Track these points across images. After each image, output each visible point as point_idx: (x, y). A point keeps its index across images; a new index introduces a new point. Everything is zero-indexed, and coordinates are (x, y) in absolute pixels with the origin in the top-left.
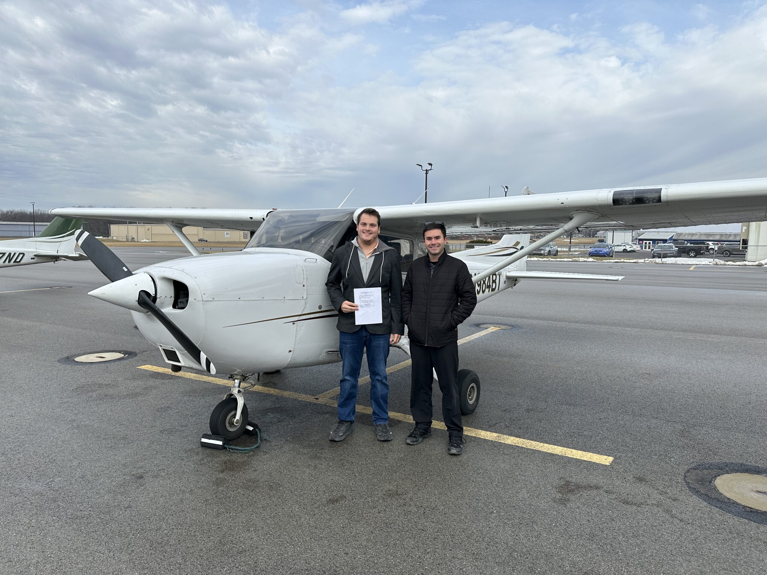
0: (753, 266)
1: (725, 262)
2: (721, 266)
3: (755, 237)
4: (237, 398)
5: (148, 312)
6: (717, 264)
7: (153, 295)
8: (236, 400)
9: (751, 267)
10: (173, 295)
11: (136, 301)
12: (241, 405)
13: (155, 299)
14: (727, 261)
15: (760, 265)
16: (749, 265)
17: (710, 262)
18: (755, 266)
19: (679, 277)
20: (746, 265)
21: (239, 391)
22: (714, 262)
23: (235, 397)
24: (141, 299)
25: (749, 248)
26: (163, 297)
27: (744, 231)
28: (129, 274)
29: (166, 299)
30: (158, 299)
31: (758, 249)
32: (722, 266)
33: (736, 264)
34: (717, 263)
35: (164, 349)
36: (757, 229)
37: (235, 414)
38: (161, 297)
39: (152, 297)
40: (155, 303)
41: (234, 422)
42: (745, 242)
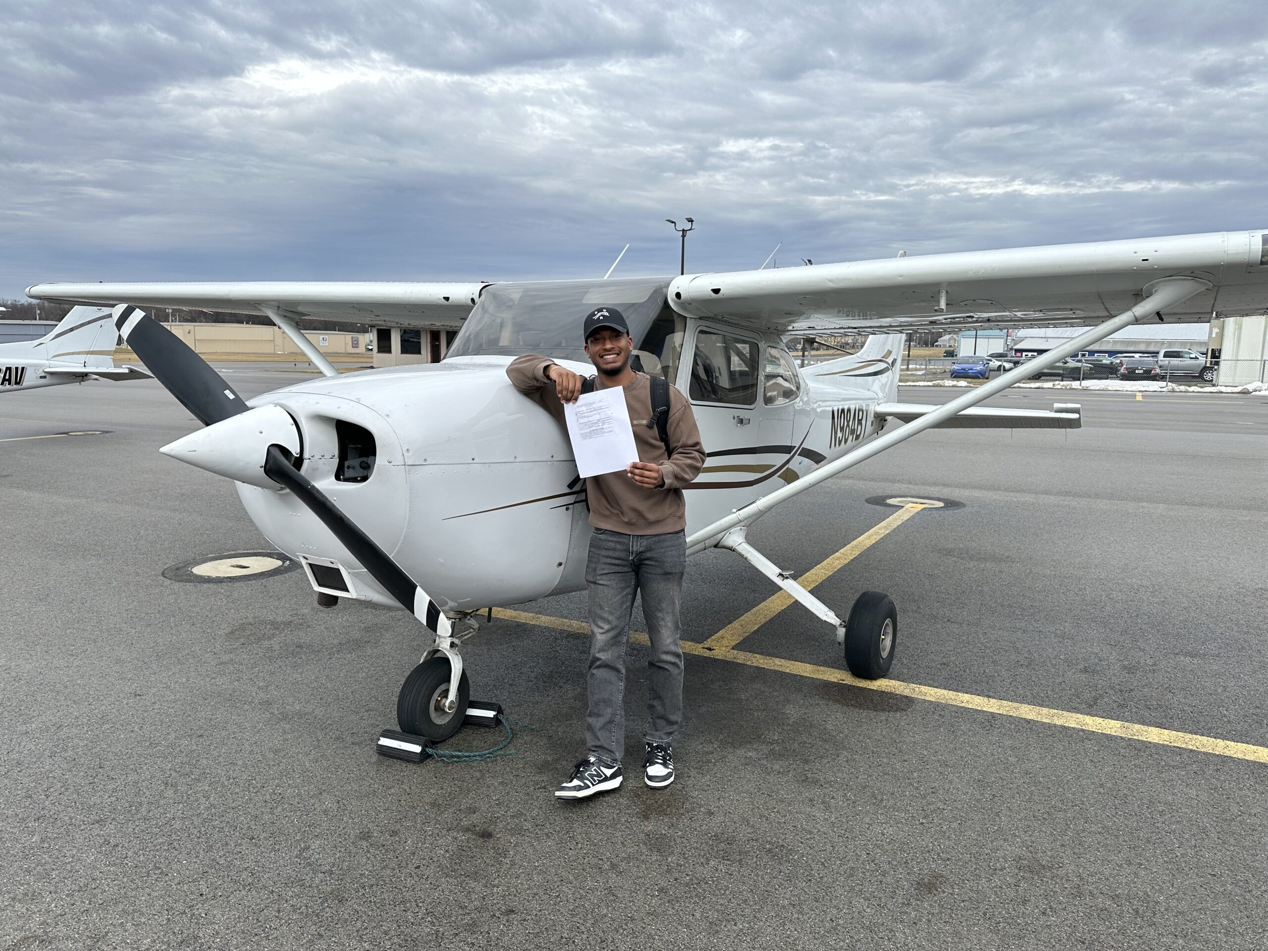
0: (1233, 393)
1: (1187, 387)
2: (1180, 394)
3: (1232, 346)
4: (451, 659)
5: (282, 489)
6: (1173, 391)
7: (296, 455)
8: (447, 661)
9: (1230, 395)
10: (336, 453)
11: (261, 467)
12: (457, 671)
13: (299, 462)
14: (1190, 386)
15: (1245, 392)
16: (1227, 393)
17: (1161, 388)
18: (1236, 393)
19: (1133, 412)
20: (1222, 392)
21: (452, 645)
22: (1170, 388)
23: (445, 653)
24: (271, 462)
25: (1222, 364)
26: (318, 456)
27: (1214, 335)
28: (240, 407)
29: (323, 460)
30: (306, 463)
31: (1236, 366)
32: (1182, 394)
33: (1205, 391)
34: (1173, 389)
35: (310, 564)
36: (1237, 332)
37: (447, 691)
38: (313, 456)
39: (293, 459)
40: (299, 469)
41: (444, 705)
42: (1216, 355)
